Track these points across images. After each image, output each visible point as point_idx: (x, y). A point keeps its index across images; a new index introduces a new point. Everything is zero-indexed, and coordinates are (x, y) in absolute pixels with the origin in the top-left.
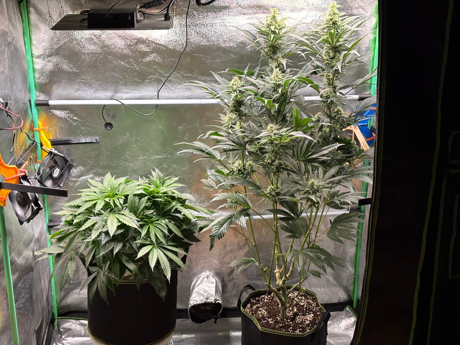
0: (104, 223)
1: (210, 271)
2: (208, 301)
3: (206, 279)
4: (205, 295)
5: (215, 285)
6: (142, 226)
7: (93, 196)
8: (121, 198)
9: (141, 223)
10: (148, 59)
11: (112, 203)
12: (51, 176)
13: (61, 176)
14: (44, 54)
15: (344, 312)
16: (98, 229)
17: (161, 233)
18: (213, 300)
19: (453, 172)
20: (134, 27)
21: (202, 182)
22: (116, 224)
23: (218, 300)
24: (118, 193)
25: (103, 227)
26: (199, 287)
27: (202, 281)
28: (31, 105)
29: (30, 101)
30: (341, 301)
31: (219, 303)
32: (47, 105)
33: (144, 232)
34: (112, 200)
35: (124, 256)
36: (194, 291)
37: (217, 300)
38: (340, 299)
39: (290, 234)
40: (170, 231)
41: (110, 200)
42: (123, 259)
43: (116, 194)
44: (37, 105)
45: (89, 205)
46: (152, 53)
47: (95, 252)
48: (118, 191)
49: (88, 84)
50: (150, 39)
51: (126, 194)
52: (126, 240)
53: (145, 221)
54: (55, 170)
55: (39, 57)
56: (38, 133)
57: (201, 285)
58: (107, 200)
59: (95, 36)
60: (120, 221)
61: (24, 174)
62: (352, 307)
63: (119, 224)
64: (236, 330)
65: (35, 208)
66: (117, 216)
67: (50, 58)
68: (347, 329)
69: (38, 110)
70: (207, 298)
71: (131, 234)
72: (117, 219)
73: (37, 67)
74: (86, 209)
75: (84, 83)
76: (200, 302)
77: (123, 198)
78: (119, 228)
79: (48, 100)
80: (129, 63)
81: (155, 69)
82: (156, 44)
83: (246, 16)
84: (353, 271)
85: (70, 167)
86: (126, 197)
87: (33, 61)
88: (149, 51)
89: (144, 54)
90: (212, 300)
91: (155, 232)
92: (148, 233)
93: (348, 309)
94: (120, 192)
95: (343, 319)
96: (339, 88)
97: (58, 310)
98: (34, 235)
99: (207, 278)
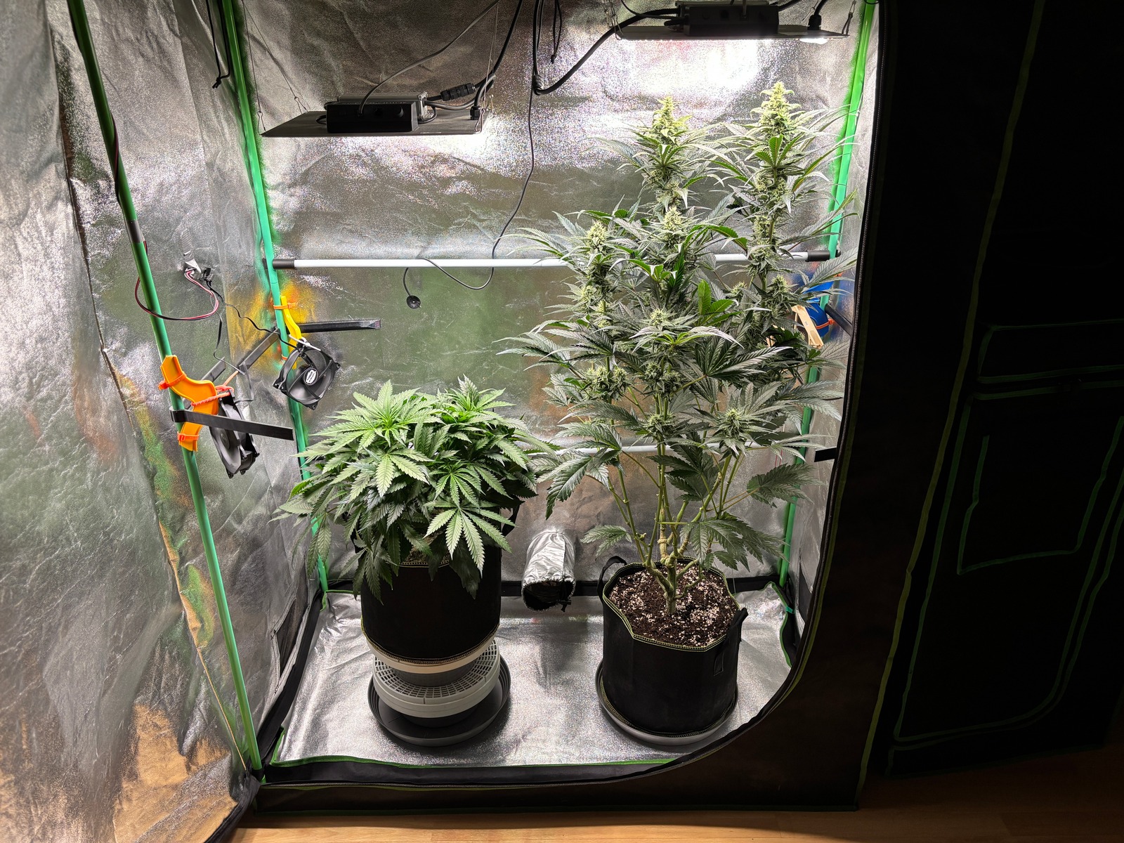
0: (372, 473)
1: (557, 527)
2: (552, 579)
3: (550, 541)
4: (548, 567)
5: (563, 552)
6: (436, 478)
7: (359, 423)
8: (403, 429)
9: (435, 472)
10: (452, 190)
11: (387, 437)
12: (301, 382)
13: (320, 381)
14: (283, 183)
15: (764, 592)
16: (362, 482)
17: (469, 489)
18: (559, 578)
19: (984, 397)
20: (410, 129)
21: (545, 393)
22: (392, 474)
23: (568, 577)
24: (398, 420)
25: (371, 478)
26: (539, 553)
27: (544, 545)
28: (266, 268)
29: (264, 261)
30: (760, 575)
31: (569, 582)
32: (292, 267)
33: (439, 489)
34: (387, 433)
35: (409, 527)
36: (532, 560)
37: (566, 577)
38: (758, 572)
39: (687, 493)
40: (484, 485)
41: (384, 433)
42: (407, 531)
43: (396, 422)
44: (276, 267)
45: (350, 438)
46: (460, 179)
47: (360, 518)
48: (399, 417)
49: (357, 233)
50: (455, 156)
51: (410, 422)
52: (409, 500)
53: (442, 469)
54: (309, 374)
55: (275, 188)
56: (280, 312)
57: (543, 550)
58: (379, 432)
59: (363, 150)
60: (399, 470)
61: (226, 394)
62: (777, 583)
63: (397, 475)
64: (596, 614)
65: (246, 454)
66: (395, 459)
67: (292, 190)
68: (768, 616)
69: (279, 276)
70: (551, 574)
71: (417, 491)
72: (395, 465)
73: (272, 204)
74: (346, 446)
75: (351, 231)
76: (540, 580)
77: (407, 428)
78: (395, 481)
79: (293, 260)
80: (421, 196)
81: (466, 207)
82: (466, 163)
83: (620, 116)
84: (782, 532)
85: (334, 367)
86: (412, 426)
87: (265, 195)
88: (454, 175)
89: (446, 182)
90: (558, 576)
91: (459, 488)
92: (447, 492)
93: (770, 586)
94: (402, 417)
95: (761, 600)
96: (780, 241)
97: (329, 578)
98: (268, 483)
99: (552, 539)
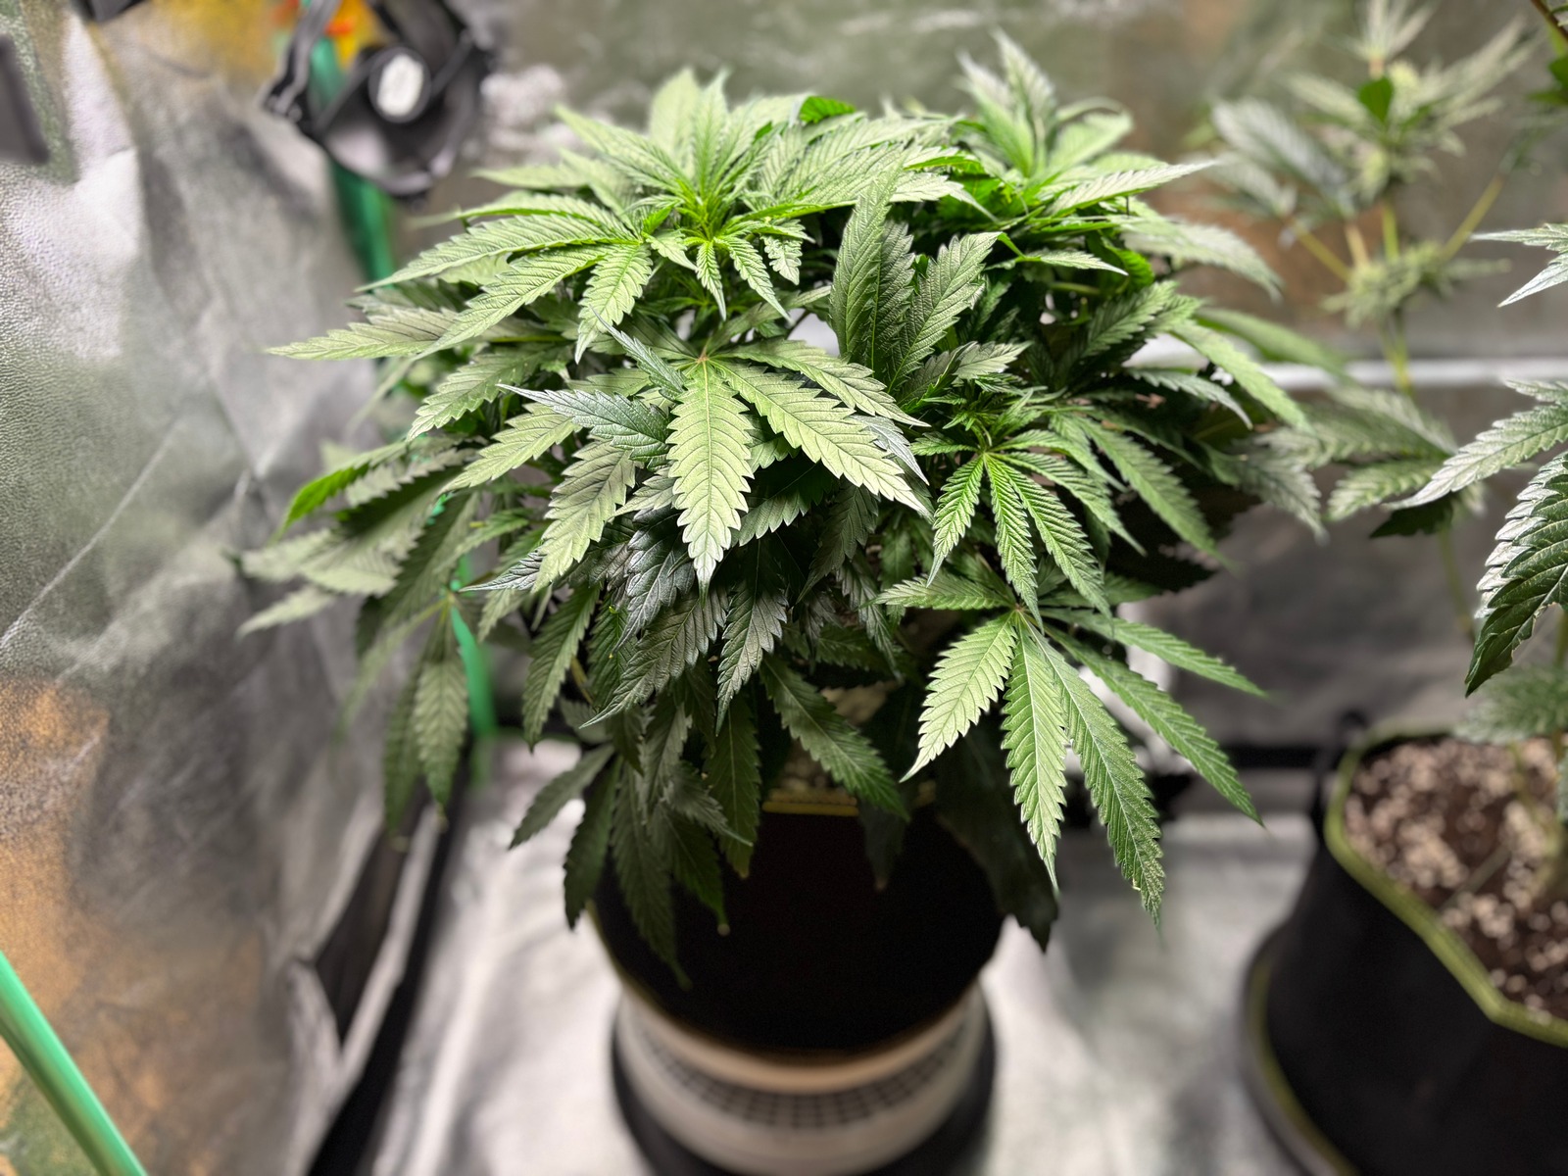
0: (643, 444)
7: (569, 218)
8: (782, 238)
9: (928, 447)
11: (709, 278)
12: (361, 104)
13: (433, 113)
16: (597, 485)
17: (1072, 529)
24: (749, 197)
25: (643, 474)
33: (951, 527)
34: (705, 251)
41: (692, 253)
43: (741, 208)
45: (539, 281)
47: (588, 635)
48: (753, 185)
51: (819, 201)
52: (813, 580)
53: (958, 435)
54: (391, 73)
58: (673, 248)
60: (766, 434)
63: (766, 458)
66: (747, 383)
72: (752, 411)
77: (796, 231)
78: (764, 487)
85: (480, 64)
86: (827, 225)
91: (1030, 520)
